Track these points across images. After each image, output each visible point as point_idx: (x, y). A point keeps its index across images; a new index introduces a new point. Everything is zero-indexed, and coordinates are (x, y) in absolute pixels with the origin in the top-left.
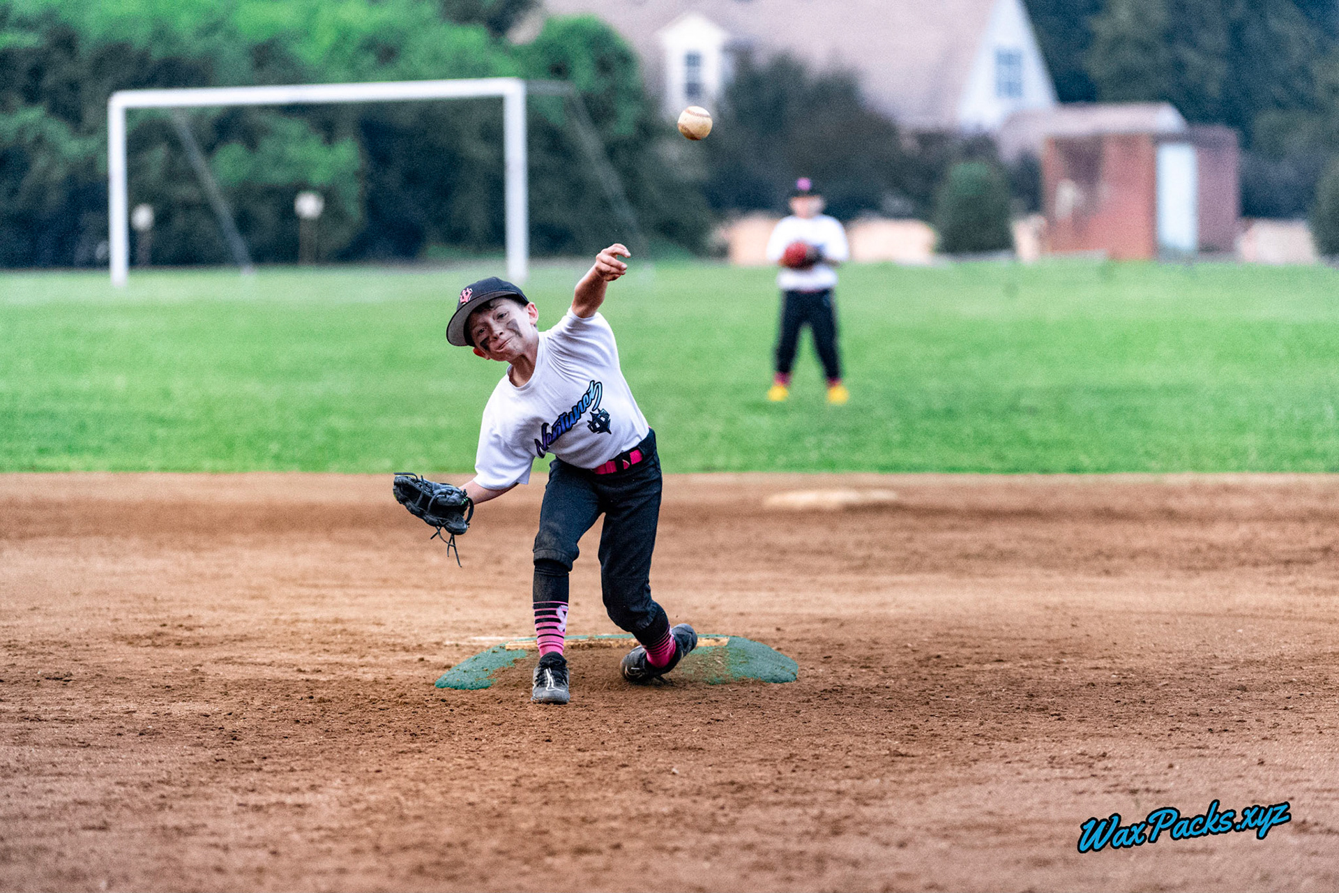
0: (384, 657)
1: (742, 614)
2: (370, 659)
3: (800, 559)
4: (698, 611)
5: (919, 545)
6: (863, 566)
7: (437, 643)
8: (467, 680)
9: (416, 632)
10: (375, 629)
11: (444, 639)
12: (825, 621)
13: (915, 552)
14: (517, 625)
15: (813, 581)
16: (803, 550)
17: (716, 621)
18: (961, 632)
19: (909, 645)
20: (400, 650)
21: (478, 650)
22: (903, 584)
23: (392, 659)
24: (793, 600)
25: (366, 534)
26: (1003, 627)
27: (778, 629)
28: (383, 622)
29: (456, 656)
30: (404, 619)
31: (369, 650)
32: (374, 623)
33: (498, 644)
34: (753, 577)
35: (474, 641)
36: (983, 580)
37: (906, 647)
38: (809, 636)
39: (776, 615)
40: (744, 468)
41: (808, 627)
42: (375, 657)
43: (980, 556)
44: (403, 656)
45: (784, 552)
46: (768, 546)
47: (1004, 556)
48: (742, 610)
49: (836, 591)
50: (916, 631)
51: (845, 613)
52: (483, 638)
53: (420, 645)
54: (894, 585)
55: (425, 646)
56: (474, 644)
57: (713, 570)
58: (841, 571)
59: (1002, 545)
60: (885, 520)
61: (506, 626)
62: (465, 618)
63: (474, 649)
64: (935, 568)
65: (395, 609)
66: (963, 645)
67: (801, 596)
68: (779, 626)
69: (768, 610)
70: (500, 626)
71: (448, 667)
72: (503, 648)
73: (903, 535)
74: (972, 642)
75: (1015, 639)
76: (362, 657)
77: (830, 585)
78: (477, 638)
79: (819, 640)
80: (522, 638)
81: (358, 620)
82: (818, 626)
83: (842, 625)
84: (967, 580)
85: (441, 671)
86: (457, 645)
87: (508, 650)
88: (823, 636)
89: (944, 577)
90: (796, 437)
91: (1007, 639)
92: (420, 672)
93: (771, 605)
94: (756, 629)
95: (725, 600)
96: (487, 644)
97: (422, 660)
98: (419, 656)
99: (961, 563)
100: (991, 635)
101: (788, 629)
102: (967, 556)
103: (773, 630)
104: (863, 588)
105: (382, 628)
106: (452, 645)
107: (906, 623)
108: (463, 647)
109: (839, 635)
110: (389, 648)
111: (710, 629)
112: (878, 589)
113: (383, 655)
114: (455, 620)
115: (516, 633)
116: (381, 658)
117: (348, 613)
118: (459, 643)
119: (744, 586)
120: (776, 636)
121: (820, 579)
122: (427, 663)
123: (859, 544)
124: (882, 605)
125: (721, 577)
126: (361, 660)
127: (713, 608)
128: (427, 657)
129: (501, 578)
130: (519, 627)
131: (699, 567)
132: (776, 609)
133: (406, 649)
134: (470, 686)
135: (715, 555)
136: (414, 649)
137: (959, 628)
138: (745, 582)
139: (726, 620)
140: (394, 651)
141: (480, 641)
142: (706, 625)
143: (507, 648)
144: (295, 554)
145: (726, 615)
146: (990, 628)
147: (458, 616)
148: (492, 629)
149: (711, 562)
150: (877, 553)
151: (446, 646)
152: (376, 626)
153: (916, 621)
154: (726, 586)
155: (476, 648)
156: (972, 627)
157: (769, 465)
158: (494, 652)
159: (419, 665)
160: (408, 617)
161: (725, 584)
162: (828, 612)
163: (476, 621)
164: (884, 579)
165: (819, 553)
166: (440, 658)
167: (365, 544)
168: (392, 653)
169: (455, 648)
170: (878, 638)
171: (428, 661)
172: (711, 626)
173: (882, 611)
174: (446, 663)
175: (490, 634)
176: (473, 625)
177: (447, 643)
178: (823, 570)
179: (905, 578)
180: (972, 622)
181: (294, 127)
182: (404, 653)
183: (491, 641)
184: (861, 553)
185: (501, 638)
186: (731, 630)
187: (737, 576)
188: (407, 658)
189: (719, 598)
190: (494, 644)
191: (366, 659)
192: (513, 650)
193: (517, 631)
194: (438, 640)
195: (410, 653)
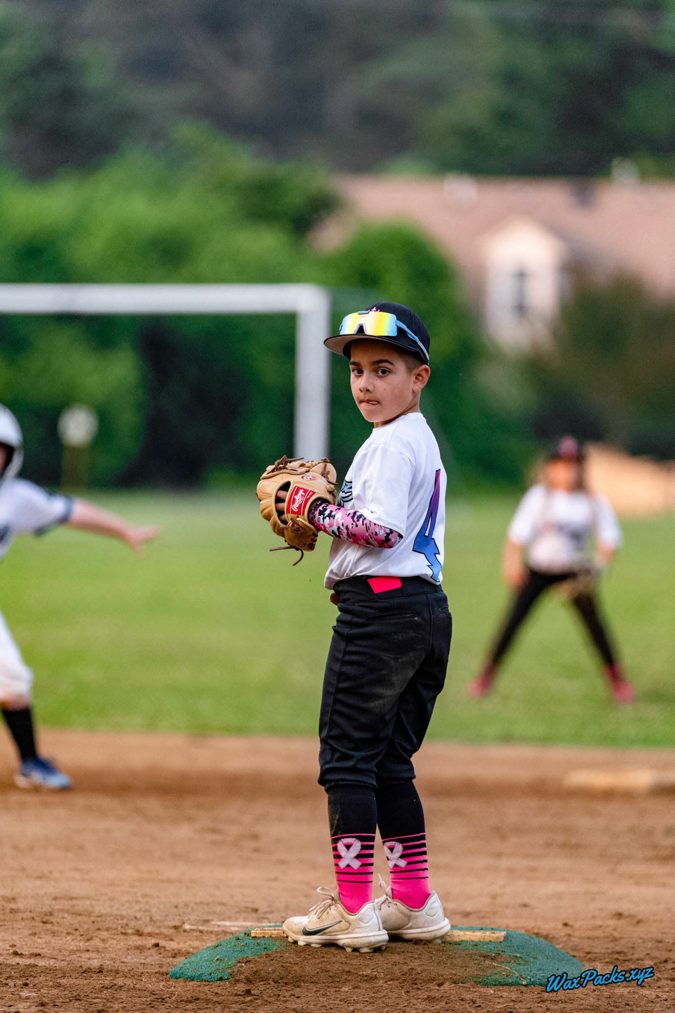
0: (114, 942)
1: (525, 906)
2: (96, 942)
7: (176, 927)
8: (205, 969)
11: (184, 923)
14: (268, 909)
15: (612, 871)
17: (495, 913)
20: (133, 934)
21: (221, 936)
23: (121, 943)
24: (586, 893)
27: (566, 925)
29: (196, 942)
30: (140, 899)
31: (98, 932)
33: (243, 930)
34: (545, 864)
35: (219, 926)
39: (564, 908)
40: (546, 740)
42: (103, 940)
44: (136, 940)
48: (526, 901)
49: (637, 883)
51: (643, 909)
52: (228, 923)
53: (156, 929)
55: (162, 930)
56: (217, 929)
57: (499, 855)
58: (645, 860)
61: (256, 910)
62: (209, 899)
65: (132, 886)
67: (594, 888)
68: (565, 921)
69: (556, 902)
70: (248, 909)
71: (185, 954)
72: (247, 934)
76: (89, 940)
77: (631, 876)
78: (221, 923)
79: (611, 939)
80: (272, 924)
81: (87, 897)
82: (612, 923)
83: (638, 922)
85: (177, 959)
86: (198, 930)
87: (254, 937)
88: (616, 933)
92: (153, 959)
93: (560, 897)
94: (539, 923)
95: (508, 889)
96: (235, 929)
97: (157, 945)
98: (154, 941)
101: (576, 925)
103: (560, 926)
106: (192, 930)
108: (205, 932)
109: (634, 934)
110: (121, 930)
111: (487, 921)
113: (113, 939)
114: (198, 900)
115: (266, 918)
116: (110, 942)
117: (77, 888)
118: (202, 927)
119: (532, 874)
120: (563, 932)
122: (163, 949)
125: (505, 863)
126: (88, 944)
127: (494, 897)
128: (162, 943)
129: (258, 855)
130: (271, 912)
132: (565, 902)
133: (139, 933)
134: (208, 976)
135: (503, 837)
136: (148, 932)
138: (534, 869)
139: (507, 911)
140: (125, 934)
141: (225, 926)
142: (483, 917)
143: (253, 935)
145: (507, 907)
147: (202, 896)
148: (239, 912)
149: (497, 845)
151: (185, 931)
154: (511, 873)
155: (218, 933)
157: (577, 738)
158: (238, 939)
159: (153, 951)
160: (144, 896)
161: (511, 870)
162: (625, 906)
163: (222, 904)
166: (177, 944)
168: (122, 937)
169: (196, 933)
171: (164, 947)
172: (489, 918)
175: (237, 919)
176: (218, 909)
177: (187, 927)
178: (625, 858)
182: (136, 938)
183: (238, 926)
184: (669, 841)
185: (248, 924)
186: (511, 923)
187: (525, 863)
188: (139, 943)
189: (504, 887)
190: (240, 929)
191: (92, 943)
192: (259, 938)
193: (268, 916)
194: (178, 924)
195: (144, 938)
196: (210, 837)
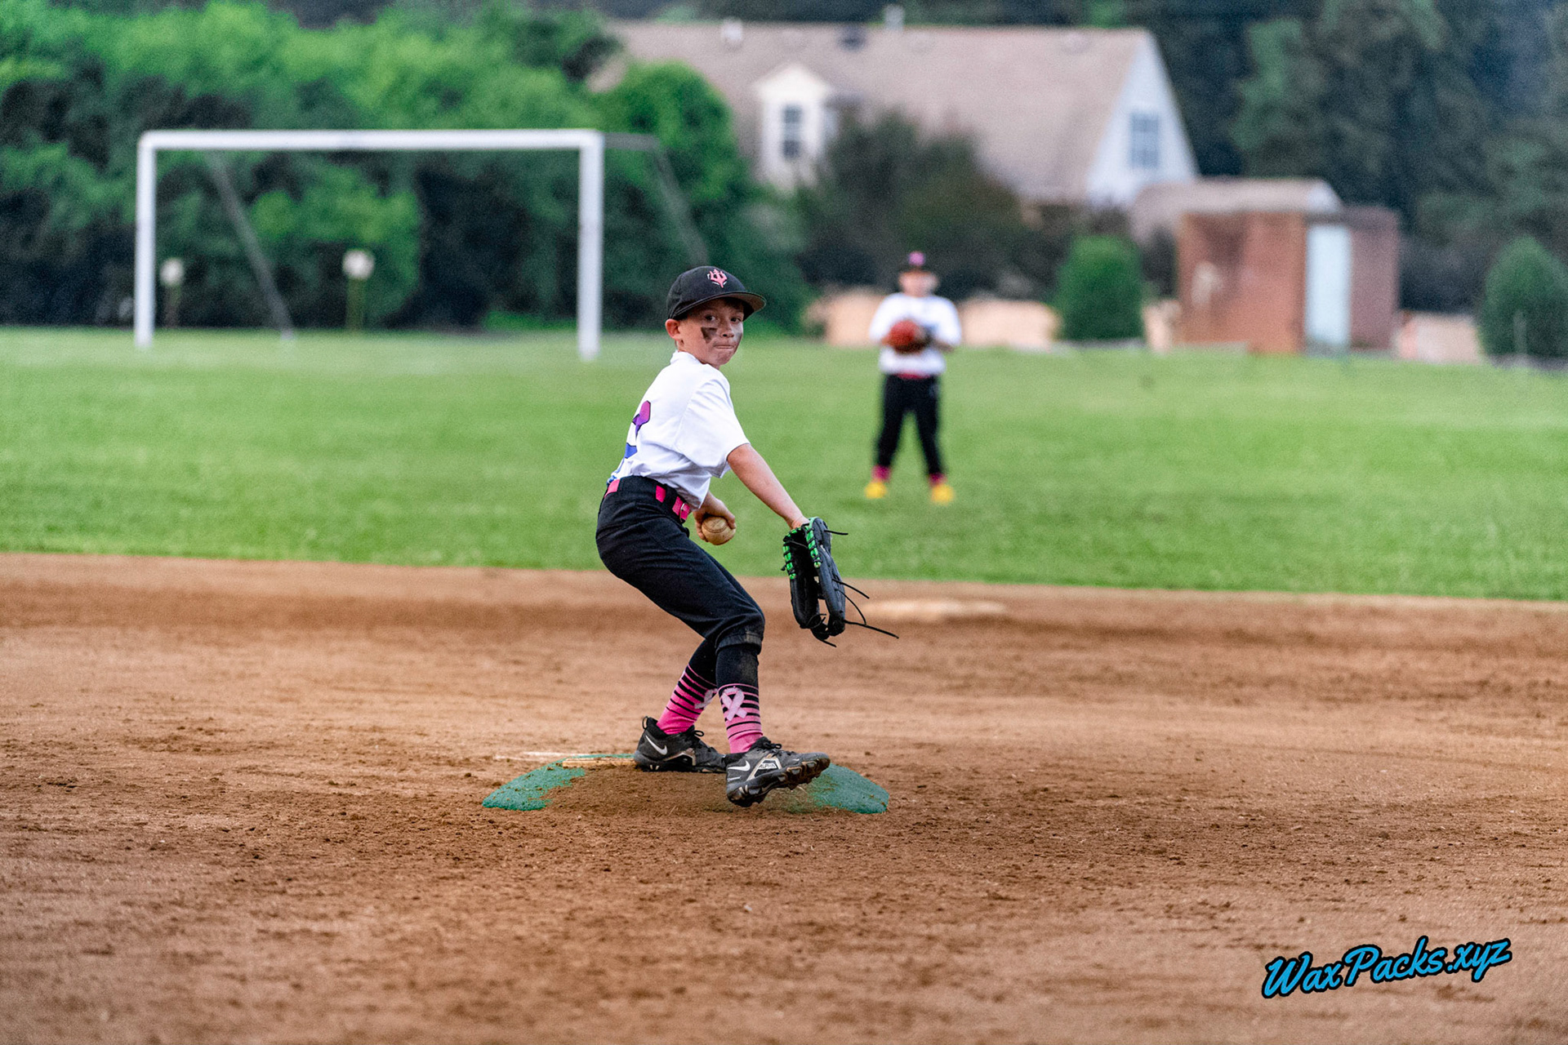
0: (427, 772)
1: (828, 735)
2: (410, 773)
3: (894, 676)
4: (779, 731)
5: (1028, 666)
6: (964, 686)
7: (487, 758)
8: (518, 799)
9: (463, 744)
10: (417, 740)
11: (494, 753)
12: (920, 745)
13: (1023, 673)
14: (576, 740)
15: (910, 701)
16: (898, 666)
17: (798, 743)
18: (1071, 762)
19: (1014, 776)
20: (445, 764)
21: (532, 767)
22: (1010, 708)
23: (435, 774)
24: (885, 722)
25: (410, 633)
26: (1120, 759)
27: (868, 754)
28: (425, 732)
29: (508, 773)
30: (450, 730)
31: (411, 763)
32: (416, 733)
33: (555, 761)
34: (842, 694)
35: (528, 756)
36: (1095, 705)
37: (1010, 778)
38: (901, 762)
39: (865, 737)
41: (901, 752)
42: (416, 771)
43: (1094, 679)
44: (447, 770)
45: (877, 668)
46: (859, 661)
47: (1121, 680)
48: (828, 731)
49: (934, 713)
50: (1022, 760)
51: (943, 738)
52: (537, 754)
53: (467, 759)
54: (999, 708)
55: (472, 760)
56: (527, 760)
57: (797, 686)
58: (940, 691)
59: (1120, 668)
60: (991, 636)
61: (564, 741)
62: (518, 731)
63: (527, 766)
64: (1045, 691)
65: (440, 718)
66: (1074, 778)
67: (893, 718)
68: (868, 750)
69: (856, 731)
70: (557, 740)
71: (498, 784)
72: (559, 765)
73: (1010, 653)
74: (1084, 775)
75: (1132, 773)
76: (402, 770)
77: (928, 706)
78: (530, 753)
79: (913, 767)
80: (582, 754)
81: (399, 728)
82: (913, 751)
83: (939, 751)
84: (1080, 705)
85: (489, 789)
86: (508, 761)
87: (565, 768)
88: (918, 763)
89: (1055, 701)
90: (893, 539)
91: (1123, 772)
92: (466, 789)
93: (861, 726)
94: (843, 753)
95: (809, 719)
96: (542, 760)
97: (469, 775)
98: (466, 771)
99: (1074, 686)
100: (1106, 767)
101: (878, 755)
102: (1081, 679)
103: (863, 754)
104: (964, 712)
105: (426, 738)
106: (502, 760)
107: (1010, 751)
108: (516, 762)
109: (936, 762)
110: (433, 761)
112: (980, 712)
113: (425, 769)
114: (507, 732)
115: (575, 750)
116: (423, 772)
117: (388, 721)
118: (511, 758)
119: (830, 704)
120: (866, 761)
121: (916, 699)
122: (475, 780)
123: (961, 662)
124: (986, 730)
125: (805, 693)
126: (401, 774)
127: (795, 728)
128: (474, 773)
129: (561, 687)
130: (579, 743)
131: (782, 681)
132: (866, 731)
133: (451, 763)
134: (522, 807)
135: (799, 669)
136: (460, 763)
137: (1072, 758)
138: (832, 700)
139: (810, 741)
140: (438, 764)
141: (534, 756)
143: (564, 765)
144: (331, 653)
145: (810, 736)
146: (1105, 759)
147: (510, 727)
148: (549, 743)
149: (794, 676)
150: (981, 672)
151: (496, 761)
152: (417, 736)
153: (1021, 749)
154: (811, 704)
155: (529, 764)
156: (1085, 758)
158: (549, 769)
159: (465, 781)
160: (454, 727)
161: (810, 701)
162: (924, 736)
163: (530, 735)
164: (987, 701)
165: (917, 670)
166: (489, 774)
167: (410, 644)
168: (435, 767)
169: (506, 764)
170: (980, 767)
171: (476, 777)
173: (985, 736)
174: (495, 780)
175: (546, 749)
176: (527, 739)
177: (498, 757)
178: (920, 689)
179: (1011, 701)
180: (1085, 752)
181: (344, 176)
182: (448, 767)
183: (547, 757)
184: (962, 671)
185: (558, 754)
187: (823, 693)
188: (452, 773)
189: (803, 717)
190: (550, 760)
191: (406, 773)
192: (571, 768)
193: (576, 746)
194: (488, 754)
195: (456, 768)
196: (513, 669)
